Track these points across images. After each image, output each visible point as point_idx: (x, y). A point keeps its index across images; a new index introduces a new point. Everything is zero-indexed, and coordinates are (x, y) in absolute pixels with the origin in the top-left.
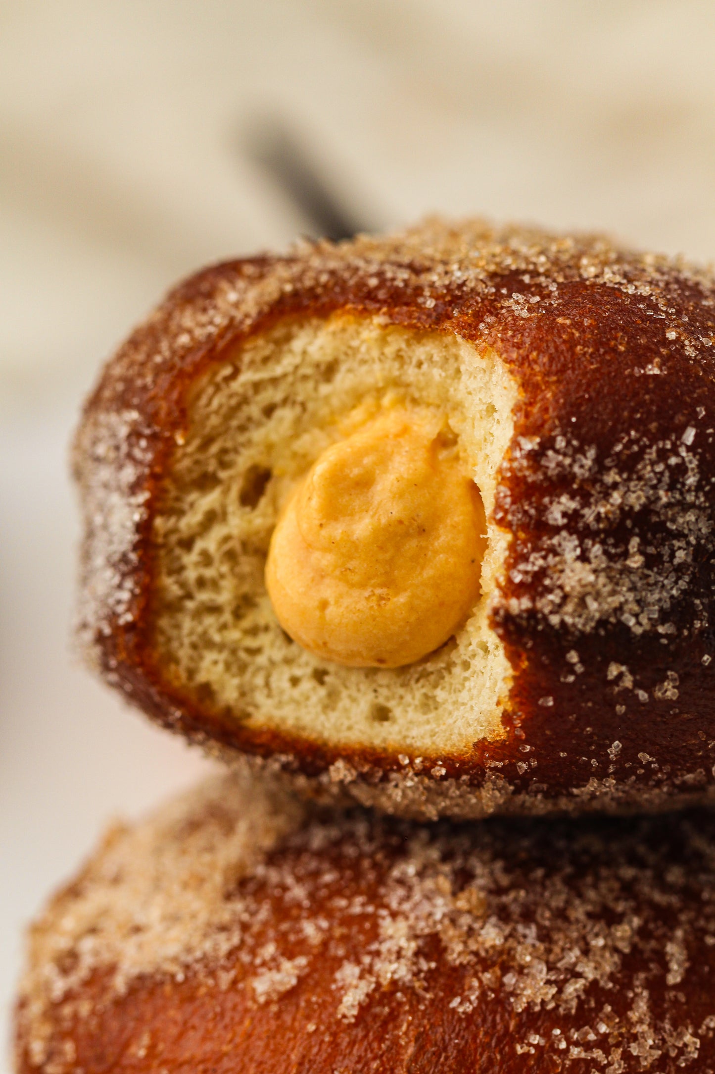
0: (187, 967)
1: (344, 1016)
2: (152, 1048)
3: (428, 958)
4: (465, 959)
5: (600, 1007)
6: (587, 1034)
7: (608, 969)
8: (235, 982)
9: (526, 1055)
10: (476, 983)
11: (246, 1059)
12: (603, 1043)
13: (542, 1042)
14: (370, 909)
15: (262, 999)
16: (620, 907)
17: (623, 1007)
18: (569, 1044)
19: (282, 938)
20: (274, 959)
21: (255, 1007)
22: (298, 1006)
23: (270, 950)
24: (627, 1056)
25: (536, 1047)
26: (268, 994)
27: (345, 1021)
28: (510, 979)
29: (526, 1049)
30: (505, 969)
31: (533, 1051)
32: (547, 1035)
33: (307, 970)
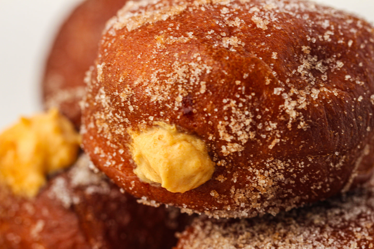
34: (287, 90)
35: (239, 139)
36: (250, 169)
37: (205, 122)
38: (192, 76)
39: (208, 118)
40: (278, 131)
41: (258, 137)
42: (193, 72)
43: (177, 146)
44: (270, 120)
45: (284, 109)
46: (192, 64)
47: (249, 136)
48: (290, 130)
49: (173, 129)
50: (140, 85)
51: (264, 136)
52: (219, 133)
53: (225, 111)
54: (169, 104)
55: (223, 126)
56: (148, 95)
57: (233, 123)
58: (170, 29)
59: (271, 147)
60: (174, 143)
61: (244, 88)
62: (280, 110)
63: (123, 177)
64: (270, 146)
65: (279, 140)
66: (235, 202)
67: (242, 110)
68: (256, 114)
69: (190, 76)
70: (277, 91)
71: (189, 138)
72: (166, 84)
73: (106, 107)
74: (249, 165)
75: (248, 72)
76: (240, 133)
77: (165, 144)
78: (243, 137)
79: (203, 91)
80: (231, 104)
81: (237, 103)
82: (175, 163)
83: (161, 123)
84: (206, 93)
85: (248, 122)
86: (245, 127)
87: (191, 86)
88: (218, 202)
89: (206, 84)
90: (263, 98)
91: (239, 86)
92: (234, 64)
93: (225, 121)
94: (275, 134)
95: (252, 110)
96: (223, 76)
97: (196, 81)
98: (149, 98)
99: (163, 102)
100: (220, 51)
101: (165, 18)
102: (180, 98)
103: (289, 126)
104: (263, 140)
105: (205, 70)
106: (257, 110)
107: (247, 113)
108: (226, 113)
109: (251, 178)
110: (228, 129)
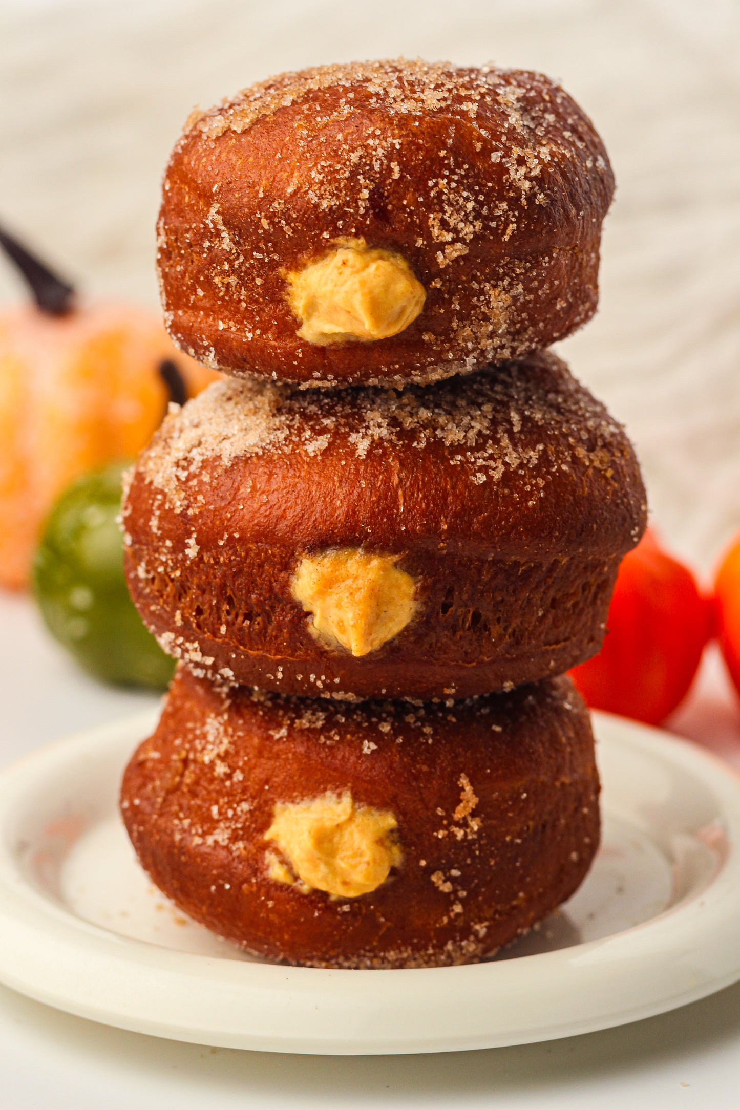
0: (263, 448)
1: (360, 456)
2: (254, 488)
3: (394, 426)
4: (413, 426)
5: (486, 442)
6: (483, 454)
7: (486, 424)
8: (293, 450)
9: (456, 466)
10: (422, 435)
11: (310, 483)
12: (491, 457)
13: (463, 459)
14: (356, 410)
15: (312, 454)
16: (480, 400)
17: (497, 442)
18: (475, 458)
19: (312, 429)
20: (311, 437)
21: (308, 459)
22: (332, 455)
23: (308, 434)
24: (505, 464)
25: (460, 461)
26: (314, 451)
27: (361, 458)
28: (438, 432)
29: (455, 462)
30: (435, 429)
31: (459, 463)
32: (464, 455)
33: (332, 439)
34: (507, 153)
35: (461, 235)
36: (475, 286)
37: (409, 220)
38: (374, 159)
39: (411, 214)
40: (511, 213)
41: (486, 227)
42: (374, 153)
43: (373, 267)
44: (496, 200)
45: (510, 181)
46: (371, 142)
47: (474, 227)
48: (526, 208)
49: (362, 243)
50: (295, 193)
51: (493, 224)
52: (431, 232)
53: (435, 197)
54: (349, 207)
55: (437, 220)
56: (313, 202)
57: (448, 214)
58: (306, 112)
59: (506, 238)
60: (367, 266)
61: (452, 159)
62: (505, 183)
63: (280, 348)
64: (505, 236)
65: (515, 225)
66: (459, 344)
67: (456, 191)
68: (476, 194)
69: (371, 161)
70: (495, 157)
71: (386, 254)
72: (338, 181)
73: (231, 249)
74: (475, 278)
75: (450, 137)
76: (461, 225)
77: (355, 269)
78: (467, 231)
79: (396, 176)
80: (440, 186)
81: (448, 183)
82: (377, 291)
83: (341, 240)
84: (402, 177)
85: (470, 205)
86: (466, 215)
87: (376, 173)
88: (435, 348)
89: (399, 165)
90: (479, 170)
91: (445, 158)
92: (429, 130)
93: (438, 212)
94: (507, 219)
95: (470, 188)
96: (419, 147)
97: (381, 165)
98: (316, 206)
99: (340, 207)
100: (402, 118)
101: (287, 103)
102: (365, 194)
103: (524, 202)
104: (493, 231)
105: (393, 145)
106: (477, 188)
107: (465, 194)
108: (435, 201)
109: (478, 300)
110: (444, 224)
